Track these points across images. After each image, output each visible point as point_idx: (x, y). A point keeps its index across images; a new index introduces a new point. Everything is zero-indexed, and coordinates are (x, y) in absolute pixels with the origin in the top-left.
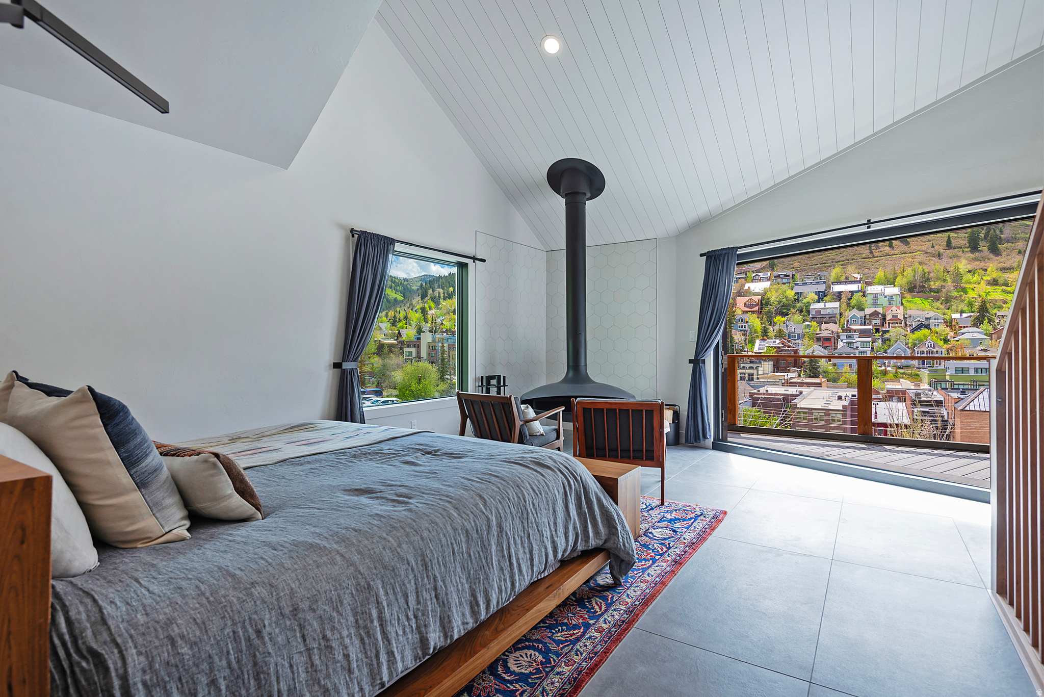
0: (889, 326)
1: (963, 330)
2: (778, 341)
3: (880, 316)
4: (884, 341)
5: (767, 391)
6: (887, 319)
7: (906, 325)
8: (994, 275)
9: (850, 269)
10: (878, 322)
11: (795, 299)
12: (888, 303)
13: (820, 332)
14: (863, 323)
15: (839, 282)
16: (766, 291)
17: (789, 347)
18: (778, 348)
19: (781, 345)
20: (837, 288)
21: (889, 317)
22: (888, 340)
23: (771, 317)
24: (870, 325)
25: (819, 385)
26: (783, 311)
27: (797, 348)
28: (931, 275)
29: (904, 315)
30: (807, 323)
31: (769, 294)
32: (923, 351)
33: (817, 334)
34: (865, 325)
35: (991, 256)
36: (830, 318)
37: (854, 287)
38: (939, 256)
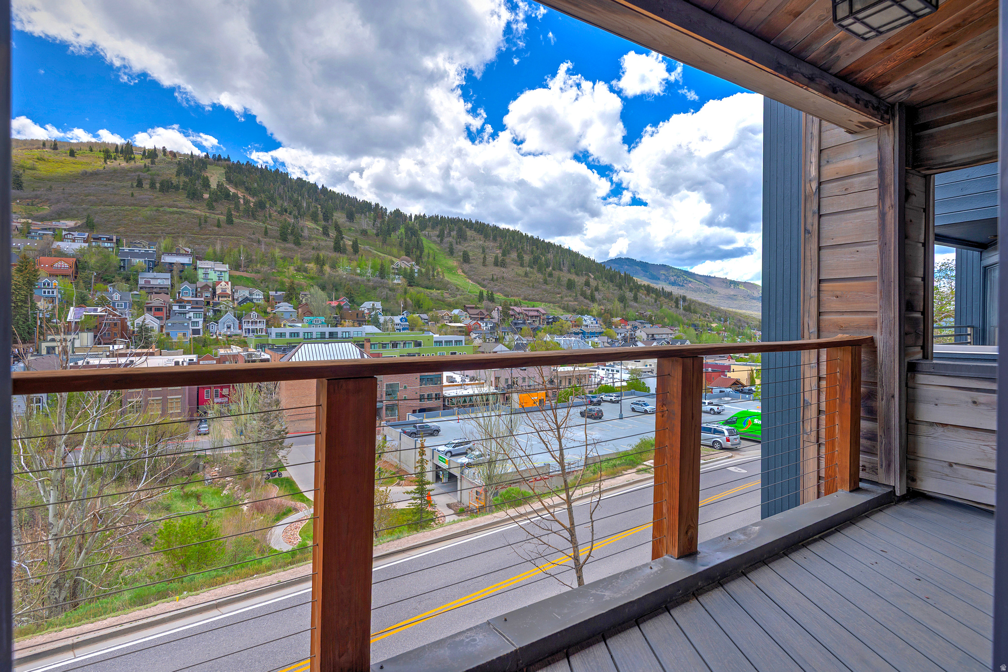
0: (219, 299)
1: (278, 305)
2: (99, 309)
3: (211, 289)
4: (215, 311)
5: (88, 363)
6: (217, 293)
7: (233, 299)
8: (299, 263)
9: (181, 243)
10: (209, 295)
11: (121, 267)
12: (217, 278)
13: (150, 302)
14: (194, 295)
15: (170, 253)
16: (82, 252)
17: (115, 315)
18: (101, 316)
19: (104, 314)
20: (168, 259)
21: (218, 291)
22: (219, 311)
23: (90, 283)
24: (202, 297)
25: (152, 354)
26: (105, 278)
27: (124, 316)
28: (254, 257)
29: (232, 290)
30: (135, 292)
31: (86, 258)
32: (249, 321)
33: (147, 303)
34: (196, 297)
35: (295, 248)
36: (160, 288)
37: (186, 260)
38: (259, 242)
